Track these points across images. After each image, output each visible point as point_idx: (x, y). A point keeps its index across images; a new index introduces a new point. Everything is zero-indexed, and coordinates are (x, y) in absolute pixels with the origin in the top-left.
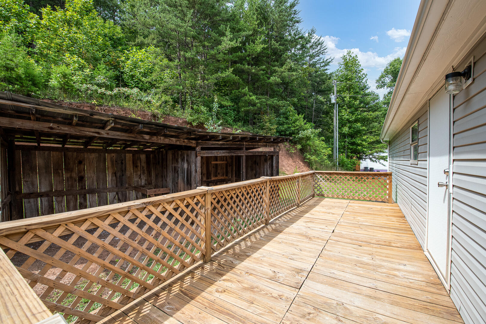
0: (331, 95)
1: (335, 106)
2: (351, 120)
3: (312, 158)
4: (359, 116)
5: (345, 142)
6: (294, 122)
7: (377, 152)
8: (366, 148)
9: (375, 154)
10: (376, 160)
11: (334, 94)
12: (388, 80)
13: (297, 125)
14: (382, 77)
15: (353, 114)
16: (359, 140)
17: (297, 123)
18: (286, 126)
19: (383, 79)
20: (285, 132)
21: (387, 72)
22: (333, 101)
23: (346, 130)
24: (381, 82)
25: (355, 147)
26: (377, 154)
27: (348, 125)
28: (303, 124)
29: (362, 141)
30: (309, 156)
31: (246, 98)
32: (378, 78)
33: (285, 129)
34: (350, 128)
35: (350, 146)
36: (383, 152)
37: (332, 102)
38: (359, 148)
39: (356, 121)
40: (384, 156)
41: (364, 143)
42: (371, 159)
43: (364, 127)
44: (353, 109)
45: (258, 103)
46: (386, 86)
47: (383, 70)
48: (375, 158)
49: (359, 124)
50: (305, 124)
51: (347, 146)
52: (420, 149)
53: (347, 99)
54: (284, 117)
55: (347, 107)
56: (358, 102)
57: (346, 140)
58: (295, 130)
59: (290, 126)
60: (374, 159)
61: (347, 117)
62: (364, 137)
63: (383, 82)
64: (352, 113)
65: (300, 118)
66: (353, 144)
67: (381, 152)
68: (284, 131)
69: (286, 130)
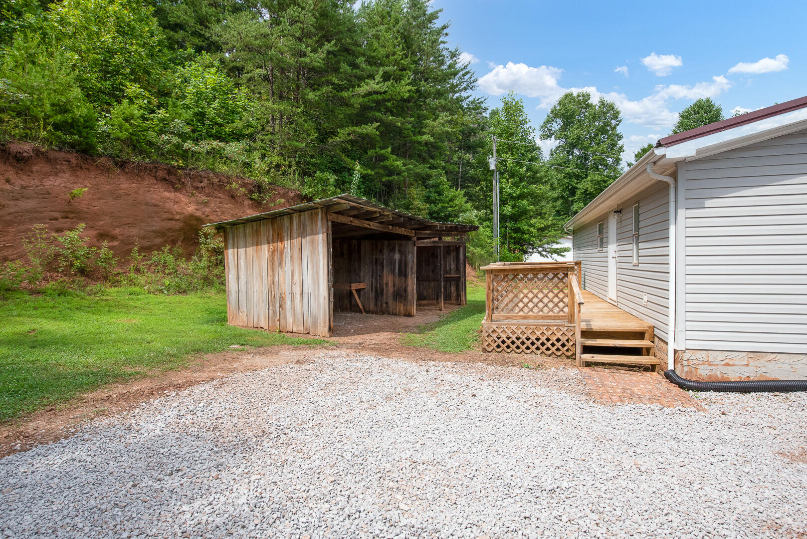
0: (489, 159)
1: (495, 174)
2: (514, 195)
3: (475, 251)
4: (526, 190)
5: (506, 228)
6: (451, 200)
7: (548, 243)
8: (534, 237)
9: (546, 246)
10: (548, 255)
11: (492, 155)
12: (556, 126)
13: (456, 205)
14: (548, 121)
15: (518, 187)
16: (525, 226)
17: (456, 202)
18: (440, 205)
19: (550, 125)
20: (438, 214)
21: (555, 114)
22: (492, 167)
23: (508, 209)
24: (546, 129)
25: (519, 235)
26: (549, 246)
27: (511, 202)
28: (463, 203)
29: (530, 226)
30: (472, 248)
31: (387, 163)
32: (542, 124)
33: (438, 210)
34: (513, 207)
35: (513, 234)
36: (557, 243)
37: (491, 169)
38: (526, 236)
39: (521, 197)
40: (557, 249)
41: (532, 229)
42: (540, 253)
43: (532, 207)
44: (517, 179)
45: (404, 171)
46: (553, 137)
47: (550, 110)
48: (546, 251)
49: (525, 202)
50: (466, 202)
51: (509, 233)
52: (604, 240)
53: (509, 164)
54: (435, 192)
55: (509, 175)
56: (524, 169)
57: (507, 224)
58: (452, 211)
59: (447, 205)
60: (544, 253)
61: (510, 191)
62: (533, 221)
63: (549, 130)
64: (516, 184)
65: (459, 194)
66: (517, 230)
67: (554, 242)
68: (437, 212)
69: (440, 210)
